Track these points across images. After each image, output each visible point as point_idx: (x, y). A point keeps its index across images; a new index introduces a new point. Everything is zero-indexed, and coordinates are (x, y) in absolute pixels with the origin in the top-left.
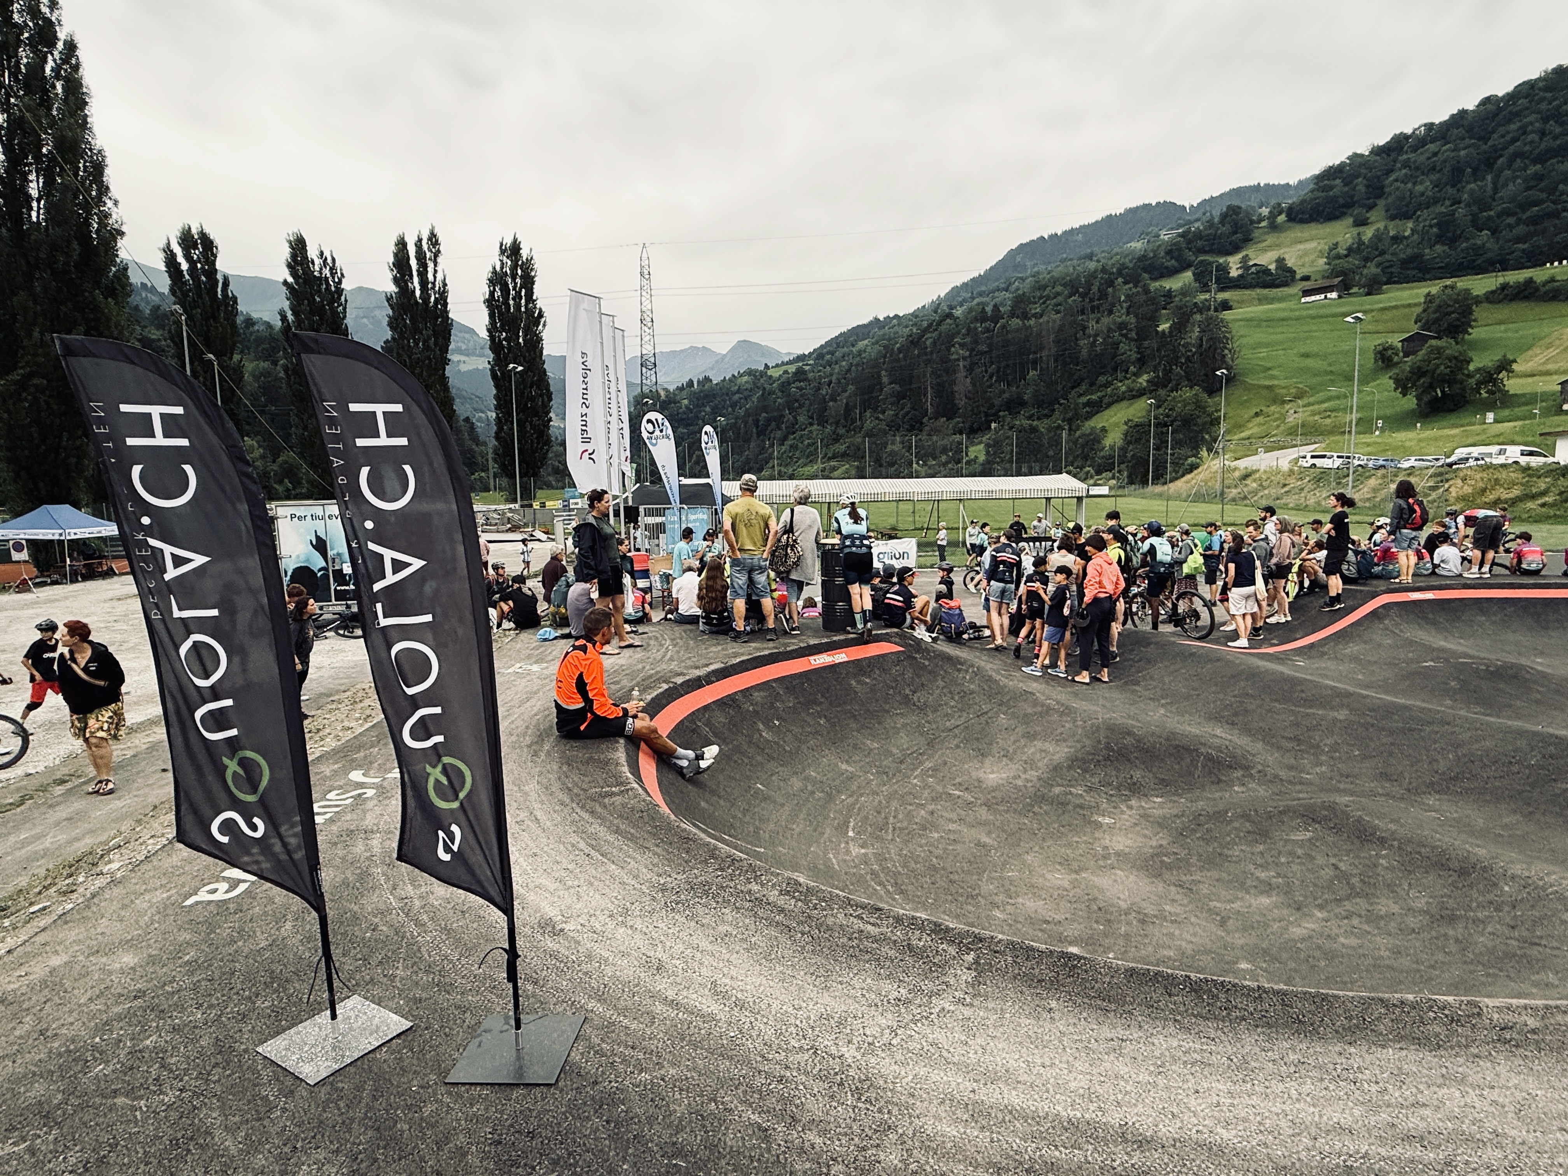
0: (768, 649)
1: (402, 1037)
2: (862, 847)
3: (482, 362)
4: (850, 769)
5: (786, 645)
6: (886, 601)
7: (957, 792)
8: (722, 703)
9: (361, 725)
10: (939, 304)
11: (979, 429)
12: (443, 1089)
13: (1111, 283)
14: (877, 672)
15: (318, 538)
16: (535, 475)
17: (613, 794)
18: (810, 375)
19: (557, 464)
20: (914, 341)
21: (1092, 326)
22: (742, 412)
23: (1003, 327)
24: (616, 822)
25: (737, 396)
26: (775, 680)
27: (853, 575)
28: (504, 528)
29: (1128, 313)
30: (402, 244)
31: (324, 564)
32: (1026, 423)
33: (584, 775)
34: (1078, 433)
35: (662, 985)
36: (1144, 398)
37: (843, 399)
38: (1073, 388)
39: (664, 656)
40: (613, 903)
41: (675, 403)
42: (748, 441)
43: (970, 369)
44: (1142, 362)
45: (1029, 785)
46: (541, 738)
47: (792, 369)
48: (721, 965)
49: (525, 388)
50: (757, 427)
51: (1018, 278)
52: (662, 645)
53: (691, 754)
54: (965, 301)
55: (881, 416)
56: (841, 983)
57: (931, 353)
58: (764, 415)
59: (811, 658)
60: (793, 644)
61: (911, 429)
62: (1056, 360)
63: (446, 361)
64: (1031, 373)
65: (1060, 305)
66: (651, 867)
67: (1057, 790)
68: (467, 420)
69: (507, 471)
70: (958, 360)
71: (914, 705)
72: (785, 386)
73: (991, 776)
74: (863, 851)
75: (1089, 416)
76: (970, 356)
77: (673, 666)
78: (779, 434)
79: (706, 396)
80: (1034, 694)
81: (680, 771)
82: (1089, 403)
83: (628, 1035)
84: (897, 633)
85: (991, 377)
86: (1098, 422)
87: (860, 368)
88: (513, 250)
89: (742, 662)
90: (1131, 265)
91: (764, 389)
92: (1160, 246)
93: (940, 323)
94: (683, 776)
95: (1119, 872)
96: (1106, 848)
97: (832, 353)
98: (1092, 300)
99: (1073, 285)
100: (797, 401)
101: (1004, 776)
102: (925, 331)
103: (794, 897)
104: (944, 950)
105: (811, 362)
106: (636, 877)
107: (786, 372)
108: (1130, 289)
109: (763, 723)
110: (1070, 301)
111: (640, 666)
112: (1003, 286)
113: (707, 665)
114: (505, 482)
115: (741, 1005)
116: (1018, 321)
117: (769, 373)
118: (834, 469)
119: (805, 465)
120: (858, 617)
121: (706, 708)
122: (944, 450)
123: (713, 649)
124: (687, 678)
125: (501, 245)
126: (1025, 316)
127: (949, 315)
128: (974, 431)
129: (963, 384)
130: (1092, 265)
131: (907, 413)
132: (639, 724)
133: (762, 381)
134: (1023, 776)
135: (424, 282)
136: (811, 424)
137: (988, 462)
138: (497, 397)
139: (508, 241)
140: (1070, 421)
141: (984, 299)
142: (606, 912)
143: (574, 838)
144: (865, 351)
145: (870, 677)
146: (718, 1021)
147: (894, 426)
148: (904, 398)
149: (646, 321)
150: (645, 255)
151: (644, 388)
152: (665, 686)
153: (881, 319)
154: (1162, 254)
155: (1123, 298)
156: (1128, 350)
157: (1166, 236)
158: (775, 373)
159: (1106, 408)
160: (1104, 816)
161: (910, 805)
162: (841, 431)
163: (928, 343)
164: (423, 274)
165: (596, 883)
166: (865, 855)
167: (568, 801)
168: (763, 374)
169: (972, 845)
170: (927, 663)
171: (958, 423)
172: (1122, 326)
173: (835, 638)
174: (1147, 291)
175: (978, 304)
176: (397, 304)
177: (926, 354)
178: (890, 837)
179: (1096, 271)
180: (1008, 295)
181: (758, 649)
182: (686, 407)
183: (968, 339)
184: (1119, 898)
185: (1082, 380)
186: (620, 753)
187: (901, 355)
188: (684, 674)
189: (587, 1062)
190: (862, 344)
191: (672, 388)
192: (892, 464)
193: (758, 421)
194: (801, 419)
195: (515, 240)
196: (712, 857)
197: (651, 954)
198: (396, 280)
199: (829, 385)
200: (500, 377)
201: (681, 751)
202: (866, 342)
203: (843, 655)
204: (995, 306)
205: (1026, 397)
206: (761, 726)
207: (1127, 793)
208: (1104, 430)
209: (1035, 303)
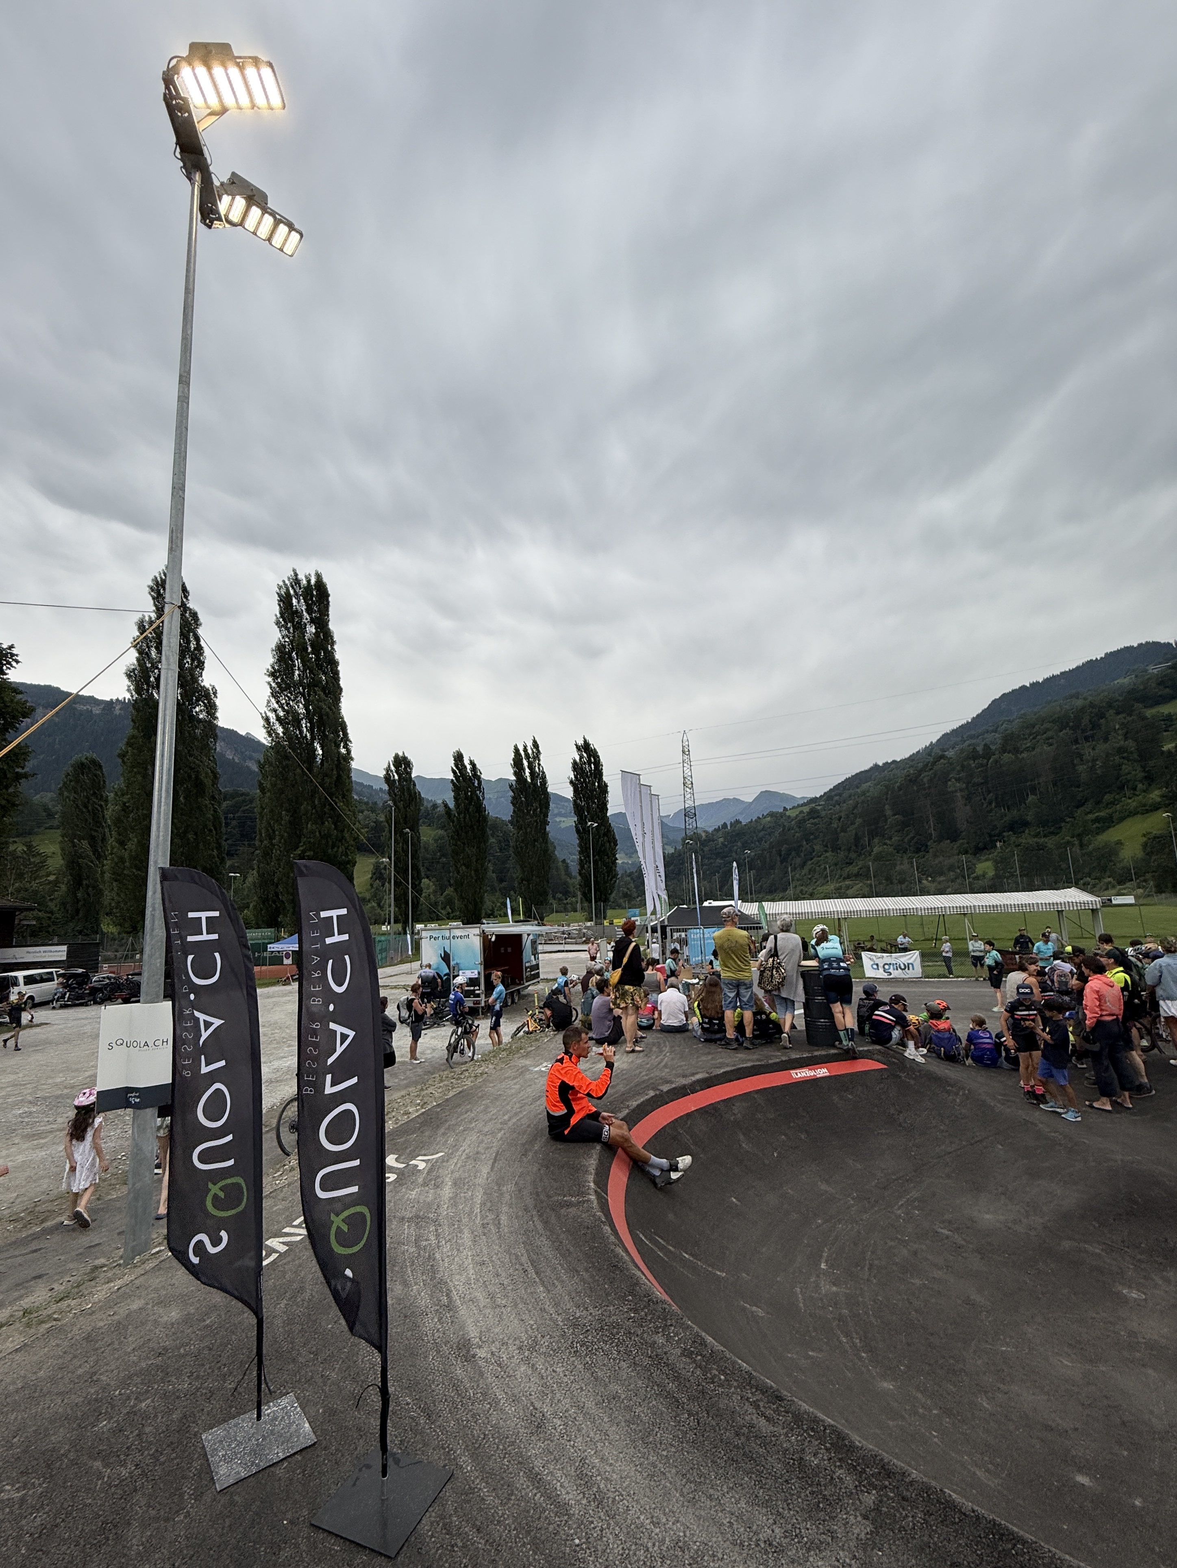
0: (753, 1061)
1: (304, 1453)
2: (834, 1284)
3: (570, 821)
4: (829, 1189)
5: (769, 1057)
6: (874, 1017)
7: (946, 1232)
8: (704, 1112)
9: (417, 1111)
10: (932, 749)
11: (985, 848)
12: (305, 1531)
13: (1102, 716)
14: (860, 1088)
15: (445, 952)
16: (606, 900)
17: (569, 1205)
18: (823, 813)
19: (625, 890)
20: (912, 780)
21: (1088, 752)
22: (767, 845)
23: (996, 762)
24: (562, 1236)
25: (762, 833)
26: (758, 1092)
27: (833, 995)
28: (579, 940)
29: (1126, 739)
30: (517, 750)
31: (447, 971)
32: (1032, 841)
33: (555, 1180)
34: (1091, 848)
35: (534, 1450)
36: (1159, 812)
37: (852, 830)
38: (1078, 807)
39: (659, 1063)
40: (526, 1332)
41: (713, 841)
42: (772, 867)
43: (968, 799)
44: (1150, 779)
45: (1033, 1233)
46: (535, 1138)
47: (806, 809)
48: (597, 1437)
49: (600, 837)
50: (780, 856)
51: (1005, 721)
52: (661, 1052)
53: (664, 1162)
54: (956, 744)
55: (888, 842)
56: (710, 1497)
57: (929, 788)
58: (785, 846)
59: (793, 1072)
60: (776, 1057)
61: (918, 850)
62: (1055, 785)
63: (547, 823)
64: (1030, 799)
65: (1052, 738)
66: (573, 1294)
67: (1067, 1244)
68: (564, 861)
69: (587, 897)
70: (956, 791)
71: (900, 1125)
72: (801, 823)
73: (988, 1216)
74: (834, 1289)
75: (1100, 831)
76: (967, 788)
77: (665, 1073)
78: (798, 861)
79: (738, 834)
80: (1036, 1125)
81: (653, 1180)
82: (1097, 820)
83: (480, 1509)
84: (879, 1051)
85: (990, 803)
86: (1112, 835)
87: (865, 805)
88: (586, 748)
89: (725, 1072)
90: (1121, 698)
91: (784, 826)
92: (1149, 679)
93: (934, 763)
94: (655, 1184)
95: (1150, 1371)
96: (1132, 1334)
97: (840, 795)
98: (1083, 731)
99: (1062, 722)
100: (812, 834)
101: (1001, 1217)
102: (920, 772)
103: (695, 1361)
104: (840, 1479)
105: (823, 803)
106: (557, 1305)
107: (801, 812)
108: (1125, 718)
109: (744, 1134)
110: (1061, 734)
111: (638, 1071)
112: (991, 729)
113: (693, 1074)
114: (586, 904)
115: (599, 1500)
116: (1011, 755)
117: (788, 813)
118: (848, 887)
119: (823, 885)
120: (842, 1033)
121: (689, 1115)
122: (951, 868)
123: (704, 1058)
124: (674, 1086)
125: (576, 745)
126: (1016, 751)
127: (942, 757)
128: (980, 849)
129: (962, 812)
130: (1079, 703)
131: (913, 838)
132: (614, 1131)
133: (782, 820)
134: (1025, 1221)
135: (532, 773)
136: (826, 851)
137: (997, 876)
138: (580, 845)
139: (581, 742)
140: (1080, 836)
141: (973, 741)
142: (517, 1342)
143: (521, 1250)
144: (868, 791)
145: (852, 1093)
146: (570, 1516)
147: (900, 849)
148: (908, 826)
149: (687, 783)
150: (685, 738)
151: (688, 832)
152: (652, 1093)
153: (881, 764)
154: (1154, 685)
155: (1117, 727)
156: (1131, 770)
157: (1154, 670)
158: (793, 814)
159: (1118, 823)
160: (1130, 1287)
161: (892, 1240)
162: (853, 855)
163: (925, 780)
164: (531, 767)
165: (520, 1306)
166: (836, 1294)
167: (531, 1207)
168: (782, 815)
169: (959, 1302)
170: (912, 1082)
171: (963, 844)
172: (1120, 751)
173: (816, 1053)
174: (1144, 718)
175: (969, 745)
176: (516, 788)
177: (924, 789)
178: (866, 1277)
179: (1083, 708)
180: (997, 735)
181: (743, 1061)
182: (722, 843)
183: (962, 774)
184: (1151, 1412)
185: (1086, 800)
186: (592, 1159)
187: (901, 792)
188: (671, 1082)
189: (432, 1536)
190: (865, 786)
191: (710, 830)
192: (901, 882)
193: (780, 851)
194: (817, 847)
195: (585, 741)
196: (631, 1293)
197: (538, 1405)
198: (515, 774)
199: (839, 820)
200: (581, 831)
201: (655, 1159)
202: (869, 784)
203: (825, 1070)
204: (985, 745)
205: (1029, 818)
206: (741, 1137)
207: (1160, 1260)
208: (1119, 843)
209: (1026, 739)
